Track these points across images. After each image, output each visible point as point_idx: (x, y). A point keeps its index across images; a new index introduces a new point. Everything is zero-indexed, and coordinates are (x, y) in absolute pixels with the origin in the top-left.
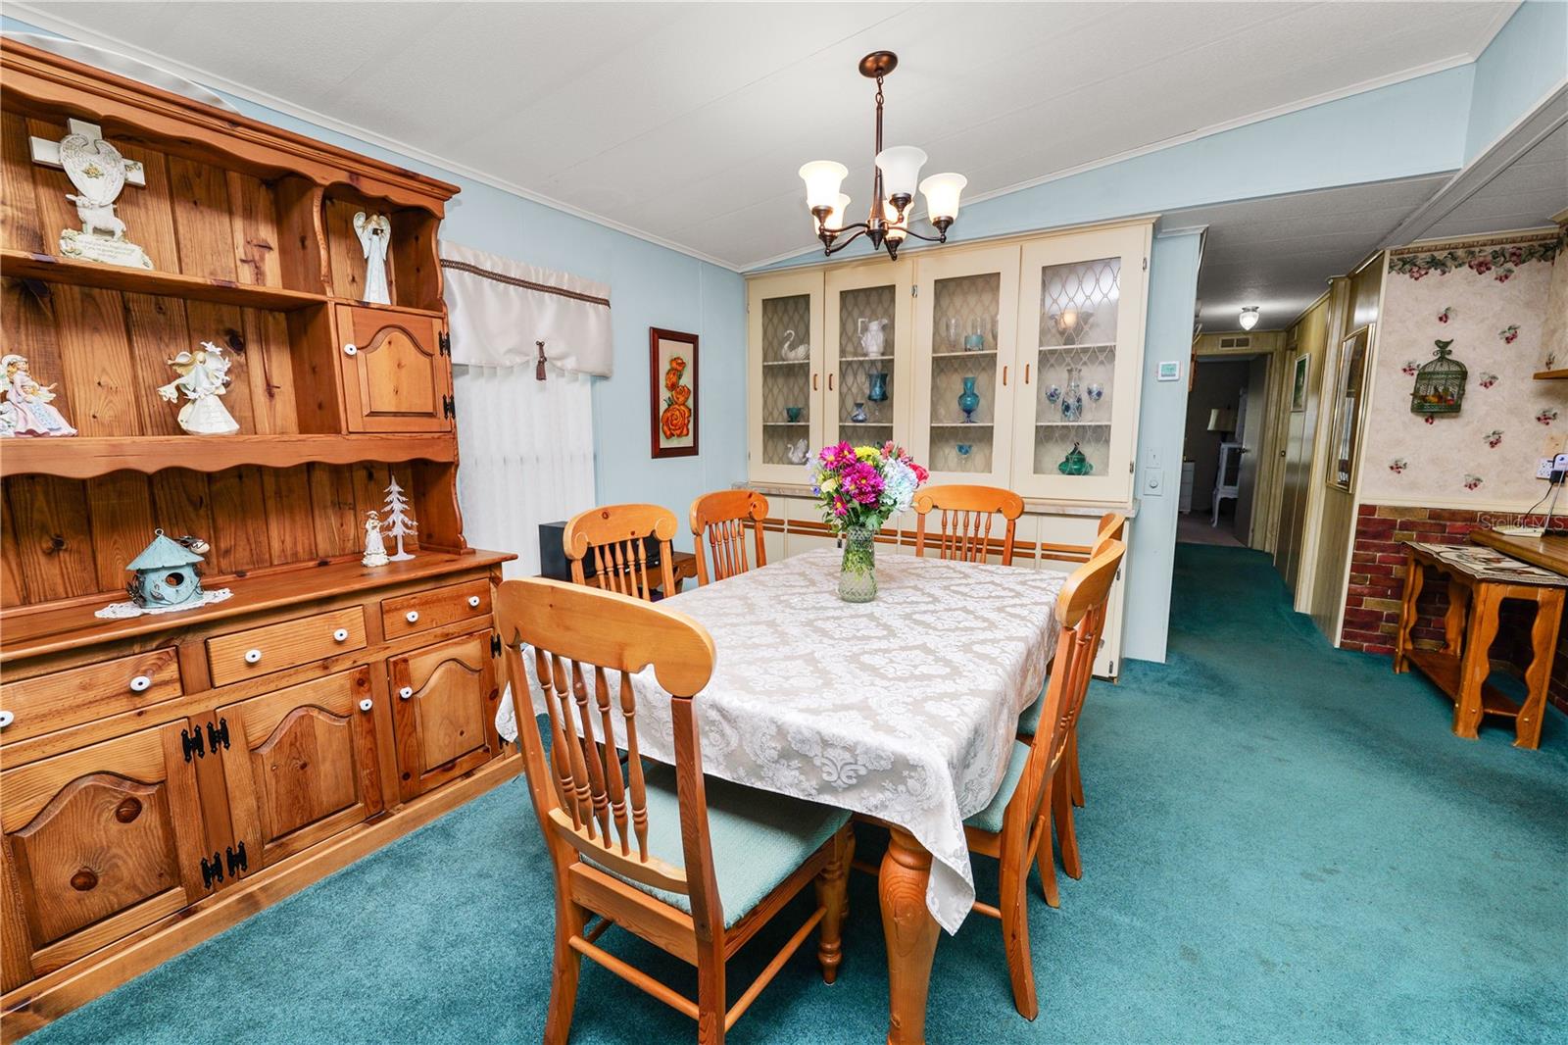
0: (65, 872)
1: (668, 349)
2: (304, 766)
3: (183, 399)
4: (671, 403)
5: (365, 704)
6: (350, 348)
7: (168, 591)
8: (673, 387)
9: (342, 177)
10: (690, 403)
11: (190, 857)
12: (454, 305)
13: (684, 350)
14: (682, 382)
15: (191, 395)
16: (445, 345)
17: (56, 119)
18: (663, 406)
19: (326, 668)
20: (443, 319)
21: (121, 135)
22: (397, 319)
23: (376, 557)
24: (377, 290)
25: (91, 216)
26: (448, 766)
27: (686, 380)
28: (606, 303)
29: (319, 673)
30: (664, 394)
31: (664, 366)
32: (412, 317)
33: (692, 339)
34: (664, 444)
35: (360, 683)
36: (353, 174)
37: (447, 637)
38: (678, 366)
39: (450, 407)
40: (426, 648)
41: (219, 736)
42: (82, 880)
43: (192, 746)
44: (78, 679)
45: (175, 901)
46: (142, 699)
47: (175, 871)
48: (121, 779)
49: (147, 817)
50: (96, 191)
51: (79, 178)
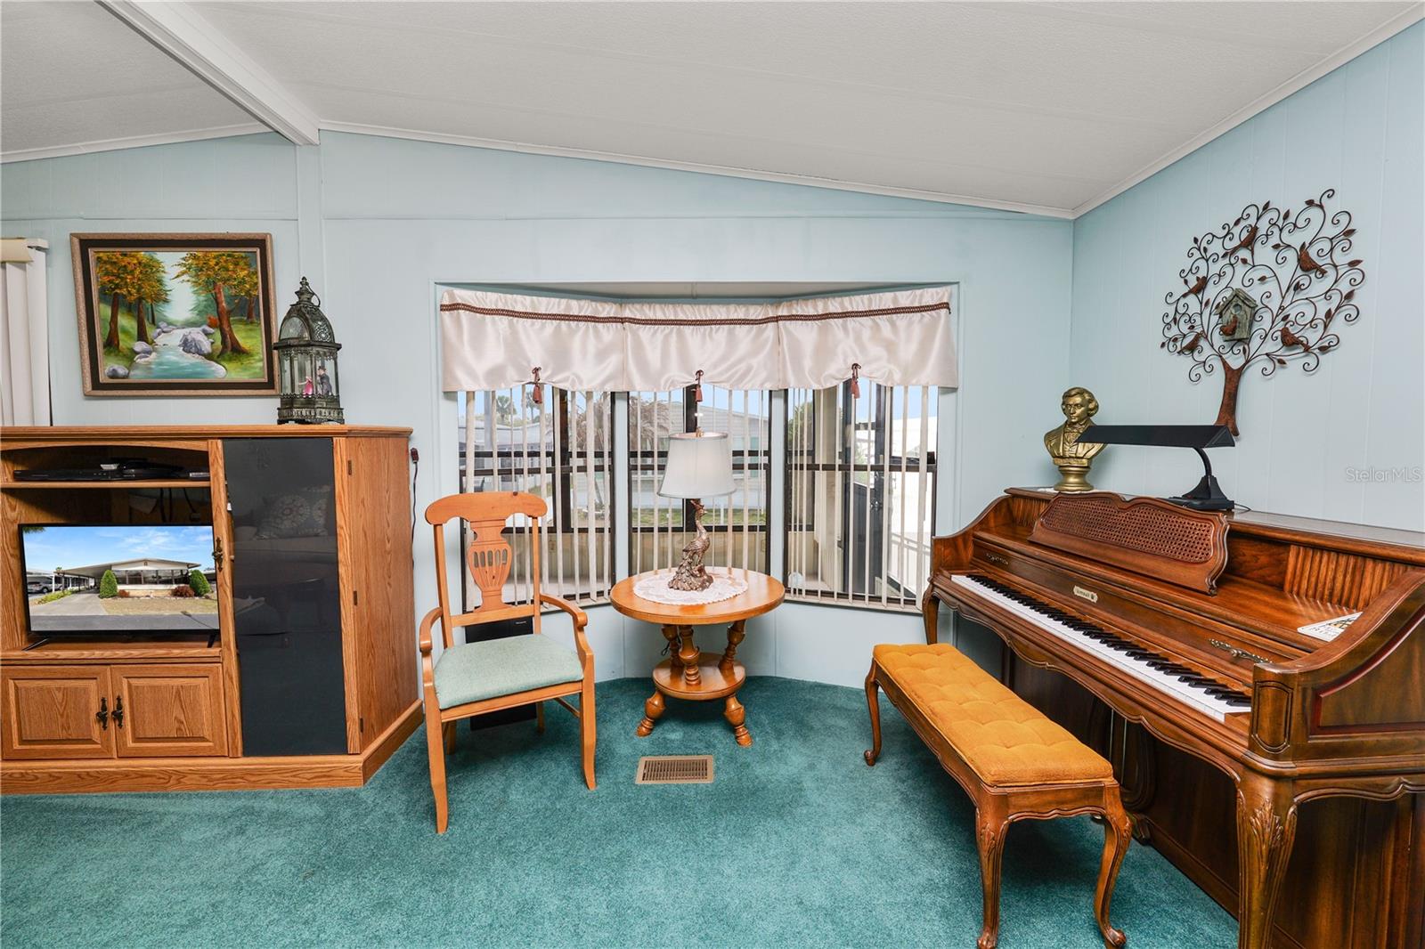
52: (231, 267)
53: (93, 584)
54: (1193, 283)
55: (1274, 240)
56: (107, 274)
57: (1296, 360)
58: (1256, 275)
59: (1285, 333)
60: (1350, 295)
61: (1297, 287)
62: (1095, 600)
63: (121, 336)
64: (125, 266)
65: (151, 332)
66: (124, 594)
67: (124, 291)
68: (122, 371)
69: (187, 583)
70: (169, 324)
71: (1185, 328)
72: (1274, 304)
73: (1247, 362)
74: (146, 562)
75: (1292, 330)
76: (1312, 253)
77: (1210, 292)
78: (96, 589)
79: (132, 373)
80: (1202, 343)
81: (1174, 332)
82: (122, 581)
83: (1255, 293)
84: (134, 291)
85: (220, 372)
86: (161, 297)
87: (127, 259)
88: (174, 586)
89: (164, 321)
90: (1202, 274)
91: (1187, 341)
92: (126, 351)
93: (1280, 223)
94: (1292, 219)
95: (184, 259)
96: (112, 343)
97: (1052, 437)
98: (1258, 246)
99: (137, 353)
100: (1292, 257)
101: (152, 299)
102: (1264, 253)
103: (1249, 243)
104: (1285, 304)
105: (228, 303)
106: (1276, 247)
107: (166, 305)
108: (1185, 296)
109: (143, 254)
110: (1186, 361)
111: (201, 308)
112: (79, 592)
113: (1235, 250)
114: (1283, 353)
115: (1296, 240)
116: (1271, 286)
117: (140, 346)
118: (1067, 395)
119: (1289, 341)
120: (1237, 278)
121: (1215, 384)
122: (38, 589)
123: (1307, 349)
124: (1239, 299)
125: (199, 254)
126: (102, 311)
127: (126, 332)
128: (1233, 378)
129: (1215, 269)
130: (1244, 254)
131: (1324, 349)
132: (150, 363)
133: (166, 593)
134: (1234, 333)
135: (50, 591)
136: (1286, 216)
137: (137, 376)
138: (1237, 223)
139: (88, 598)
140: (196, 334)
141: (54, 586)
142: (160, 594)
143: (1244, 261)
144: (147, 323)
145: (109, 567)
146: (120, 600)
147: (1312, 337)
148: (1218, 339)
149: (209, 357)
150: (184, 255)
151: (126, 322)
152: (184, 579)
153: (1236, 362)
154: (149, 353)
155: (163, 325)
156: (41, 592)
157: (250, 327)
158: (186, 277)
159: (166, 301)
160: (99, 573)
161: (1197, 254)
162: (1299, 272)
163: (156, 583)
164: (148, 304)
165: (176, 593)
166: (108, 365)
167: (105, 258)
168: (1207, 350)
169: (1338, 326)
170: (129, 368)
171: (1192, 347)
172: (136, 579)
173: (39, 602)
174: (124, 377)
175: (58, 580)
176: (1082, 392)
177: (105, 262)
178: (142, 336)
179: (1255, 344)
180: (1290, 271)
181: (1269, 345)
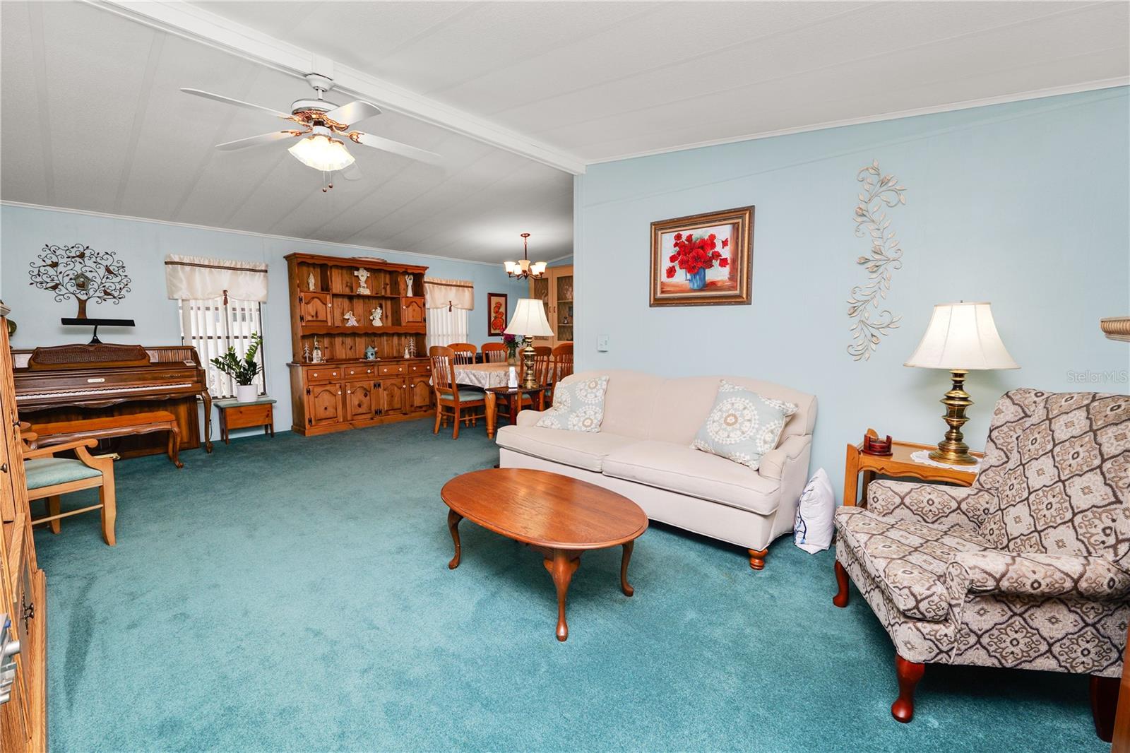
0: (357, 403)
1: (494, 300)
4: (495, 318)
5: (404, 386)
6: (404, 307)
7: (371, 357)
8: (496, 312)
9: (404, 270)
10: (504, 318)
11: (373, 409)
12: (427, 293)
13: (502, 300)
14: (500, 311)
15: (375, 318)
16: (424, 305)
17: (357, 269)
18: (492, 319)
19: (397, 376)
20: (424, 299)
22: (413, 300)
23: (407, 356)
24: (410, 294)
25: (363, 284)
26: (421, 407)
27: (502, 310)
28: (472, 287)
30: (493, 315)
31: (493, 306)
32: (417, 299)
33: (505, 296)
34: (493, 332)
35: (404, 381)
36: (407, 269)
37: (422, 376)
38: (498, 306)
39: (425, 320)
40: (417, 377)
41: (379, 385)
42: (359, 406)
43: (375, 386)
44: (360, 369)
45: (369, 416)
46: (369, 375)
47: (370, 409)
48: (365, 389)
49: (368, 397)
50: (363, 279)
51: (360, 276)
54: (49, 262)
55: (94, 259)
57: (110, 301)
58: (88, 269)
59: (105, 291)
60: (127, 285)
61: (107, 278)
62: (103, 381)
72: (98, 281)
73: (89, 298)
75: (108, 291)
76: (111, 268)
77: (61, 268)
80: (60, 287)
81: (39, 279)
83: (89, 275)
90: (54, 260)
91: (50, 285)
93: (96, 255)
94: (100, 255)
98: (86, 259)
100: (103, 268)
102: (89, 263)
104: (103, 282)
106: (95, 262)
108: (44, 266)
110: (52, 293)
113: (73, 257)
114: (105, 297)
115: (104, 263)
116: (95, 274)
119: (106, 293)
120: (78, 268)
121: (73, 303)
123: (114, 297)
124: (80, 275)
128: (82, 304)
129: (62, 260)
130: (78, 260)
131: (120, 298)
134: (80, 286)
136: (98, 254)
138: (73, 247)
143: (81, 263)
147: (116, 294)
148: (72, 289)
153: (84, 297)
161: (48, 252)
162: (107, 273)
168: (64, 291)
169: (124, 292)
171: (55, 287)
179: (91, 292)
180: (102, 271)
181: (98, 294)
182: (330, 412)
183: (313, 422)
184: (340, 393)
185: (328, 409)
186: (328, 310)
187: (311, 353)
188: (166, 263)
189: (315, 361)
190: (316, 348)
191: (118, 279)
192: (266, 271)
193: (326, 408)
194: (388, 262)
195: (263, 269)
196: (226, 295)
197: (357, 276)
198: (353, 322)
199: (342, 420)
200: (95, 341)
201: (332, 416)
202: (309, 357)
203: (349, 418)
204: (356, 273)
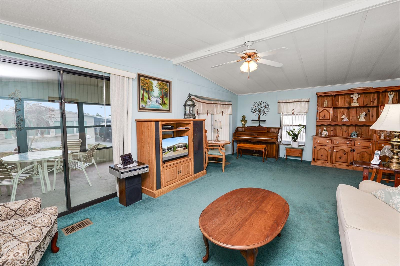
0: (339, 157)
2: (363, 158)
3: (360, 118)
6: (382, 111)
7: (353, 136)
11: (349, 161)
15: (361, 117)
17: (353, 94)
19: (368, 148)
21: (358, 93)
23: (382, 138)
24: (390, 102)
25: (354, 101)
29: (367, 148)
36: (387, 89)
41: (354, 151)
42: (340, 158)
43: (351, 150)
44: (344, 141)
45: (347, 164)
46: (348, 145)
47: (347, 161)
48: (345, 151)
49: (346, 155)
50: (355, 99)
51: (354, 98)
52: (165, 86)
53: (173, 149)
54: (255, 106)
56: (143, 83)
58: (261, 107)
59: (264, 112)
60: (269, 110)
61: (265, 109)
62: (257, 135)
63: (145, 98)
64: (146, 82)
65: (151, 98)
66: (177, 151)
67: (146, 88)
68: (144, 106)
69: (186, 147)
70: (154, 96)
71: (254, 110)
72: (263, 110)
74: (180, 144)
76: (266, 106)
77: (257, 107)
78: (173, 150)
79: (146, 106)
81: (253, 110)
82: (177, 148)
83: (261, 108)
84: (148, 88)
85: (162, 107)
86: (152, 90)
87: (147, 81)
88: (184, 148)
89: (153, 95)
90: (256, 106)
91: (254, 112)
92: (145, 101)
94: (264, 103)
95: (157, 83)
96: (143, 99)
97: (241, 120)
99: (148, 102)
100: (264, 106)
101: (151, 90)
102: (262, 105)
103: (260, 104)
105: (164, 94)
107: (153, 92)
109: (150, 80)
111: (159, 94)
112: (170, 151)
115: (265, 105)
116: (262, 108)
117: (148, 100)
118: (243, 116)
119: (264, 113)
120: (259, 107)
121: (258, 116)
122: (164, 152)
123: (266, 114)
124: (260, 109)
125: (160, 82)
126: (142, 91)
127: (146, 97)
128: (259, 115)
129: (257, 105)
130: (260, 105)
132: (150, 104)
133: (183, 149)
134: (259, 111)
135: (166, 152)
137: (147, 107)
138: (259, 102)
139: (172, 152)
140: (158, 99)
141: (167, 151)
142: (182, 149)
144: (150, 95)
145: (175, 145)
146: (177, 152)
147: (266, 113)
148: (258, 112)
149: (160, 104)
150: (157, 82)
151: (146, 95)
152: (185, 146)
153: (260, 114)
154: (150, 102)
155: (153, 96)
156: (165, 152)
157: (167, 99)
158: (157, 87)
159: (154, 91)
160: (174, 147)
161: (255, 104)
163: (181, 147)
164: (150, 91)
165: (184, 149)
166: (142, 104)
167: (142, 79)
169: (268, 112)
170: (146, 105)
171: (255, 112)
172: (179, 147)
173: (165, 155)
174: (145, 107)
175: (167, 149)
176: (245, 116)
177: (142, 80)
178: (149, 98)
179: (261, 113)
180: (264, 107)
181: (263, 113)
182: (324, 158)
183: (316, 160)
184: (330, 150)
185: (323, 156)
186: (331, 114)
187: (321, 133)
188: (278, 103)
189: (323, 136)
190: (325, 130)
191: (267, 109)
192: (309, 101)
193: (322, 156)
194: (374, 87)
195: (308, 100)
196: (293, 111)
197: (353, 97)
198: (346, 119)
199: (330, 162)
200: (260, 125)
201: (325, 159)
202: (320, 134)
203: (334, 162)
204: (351, 96)
